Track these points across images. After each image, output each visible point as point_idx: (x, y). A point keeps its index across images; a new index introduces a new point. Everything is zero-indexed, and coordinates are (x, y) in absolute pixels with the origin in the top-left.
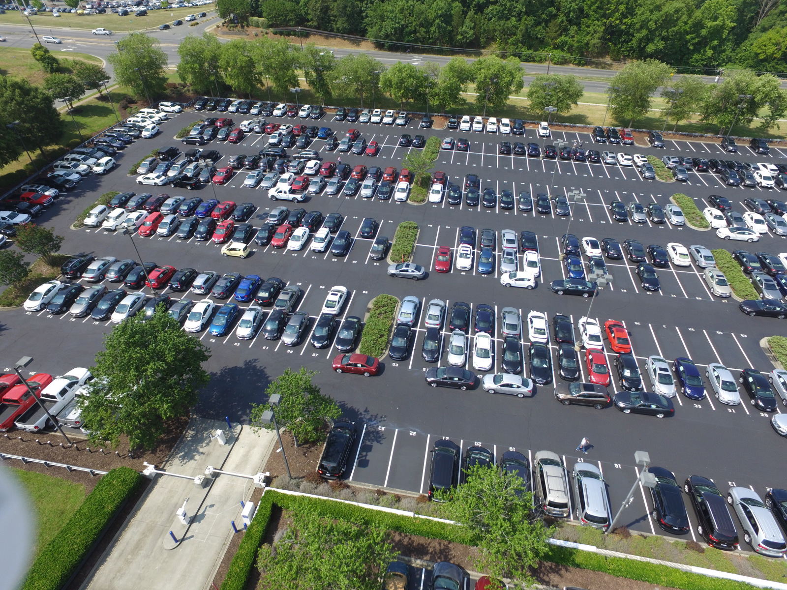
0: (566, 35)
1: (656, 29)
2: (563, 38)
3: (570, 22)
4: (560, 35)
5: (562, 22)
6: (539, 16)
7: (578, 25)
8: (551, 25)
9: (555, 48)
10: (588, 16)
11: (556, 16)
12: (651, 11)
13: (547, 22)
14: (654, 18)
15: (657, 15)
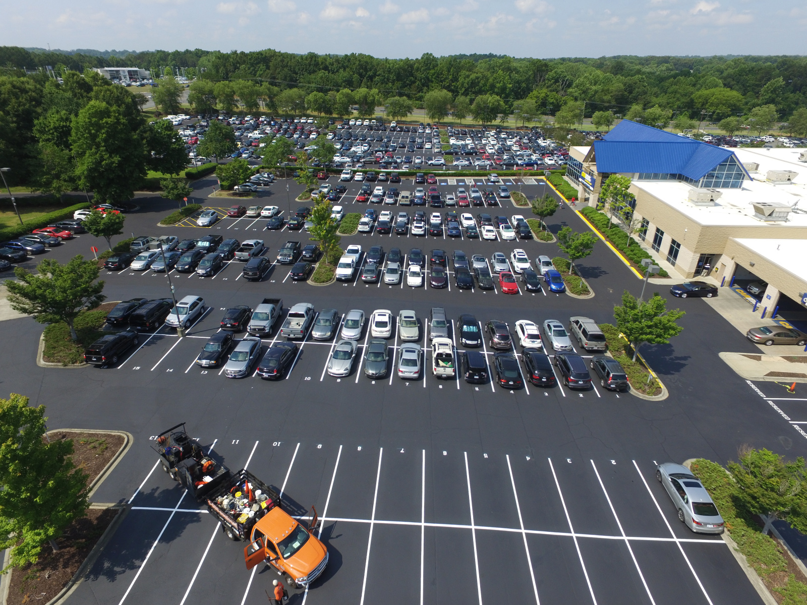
0: (422, 92)
1: (468, 88)
2: (420, 94)
3: (423, 85)
4: (419, 92)
5: (418, 85)
6: (405, 82)
7: (428, 86)
8: (412, 87)
9: (416, 100)
10: (432, 82)
11: (415, 82)
12: (465, 78)
13: (410, 85)
14: (466, 81)
15: (467, 80)
